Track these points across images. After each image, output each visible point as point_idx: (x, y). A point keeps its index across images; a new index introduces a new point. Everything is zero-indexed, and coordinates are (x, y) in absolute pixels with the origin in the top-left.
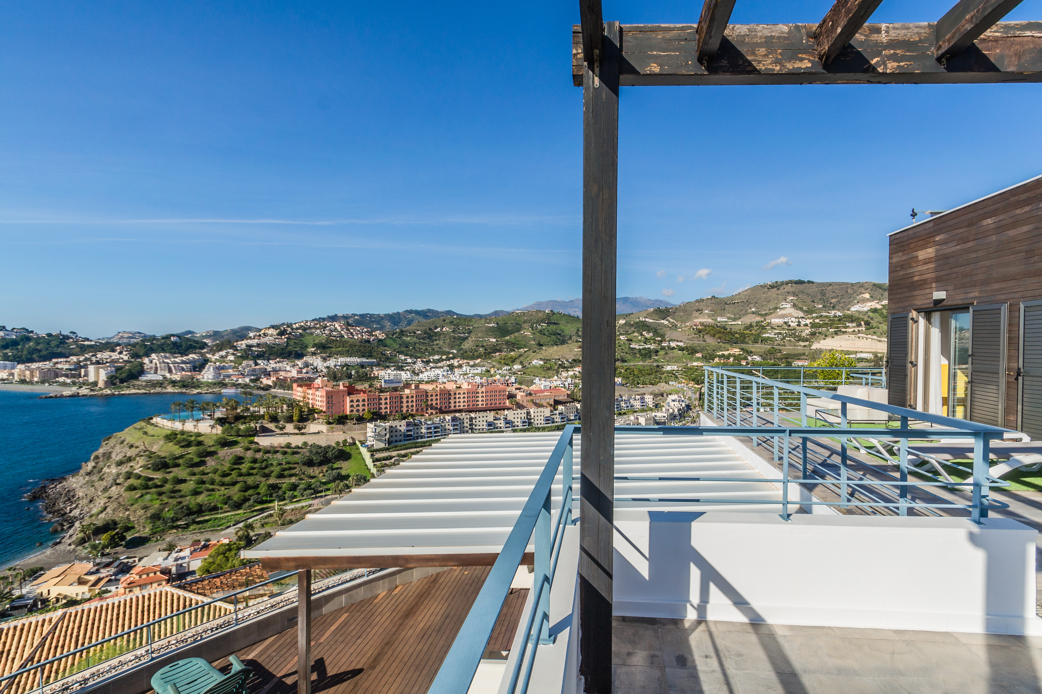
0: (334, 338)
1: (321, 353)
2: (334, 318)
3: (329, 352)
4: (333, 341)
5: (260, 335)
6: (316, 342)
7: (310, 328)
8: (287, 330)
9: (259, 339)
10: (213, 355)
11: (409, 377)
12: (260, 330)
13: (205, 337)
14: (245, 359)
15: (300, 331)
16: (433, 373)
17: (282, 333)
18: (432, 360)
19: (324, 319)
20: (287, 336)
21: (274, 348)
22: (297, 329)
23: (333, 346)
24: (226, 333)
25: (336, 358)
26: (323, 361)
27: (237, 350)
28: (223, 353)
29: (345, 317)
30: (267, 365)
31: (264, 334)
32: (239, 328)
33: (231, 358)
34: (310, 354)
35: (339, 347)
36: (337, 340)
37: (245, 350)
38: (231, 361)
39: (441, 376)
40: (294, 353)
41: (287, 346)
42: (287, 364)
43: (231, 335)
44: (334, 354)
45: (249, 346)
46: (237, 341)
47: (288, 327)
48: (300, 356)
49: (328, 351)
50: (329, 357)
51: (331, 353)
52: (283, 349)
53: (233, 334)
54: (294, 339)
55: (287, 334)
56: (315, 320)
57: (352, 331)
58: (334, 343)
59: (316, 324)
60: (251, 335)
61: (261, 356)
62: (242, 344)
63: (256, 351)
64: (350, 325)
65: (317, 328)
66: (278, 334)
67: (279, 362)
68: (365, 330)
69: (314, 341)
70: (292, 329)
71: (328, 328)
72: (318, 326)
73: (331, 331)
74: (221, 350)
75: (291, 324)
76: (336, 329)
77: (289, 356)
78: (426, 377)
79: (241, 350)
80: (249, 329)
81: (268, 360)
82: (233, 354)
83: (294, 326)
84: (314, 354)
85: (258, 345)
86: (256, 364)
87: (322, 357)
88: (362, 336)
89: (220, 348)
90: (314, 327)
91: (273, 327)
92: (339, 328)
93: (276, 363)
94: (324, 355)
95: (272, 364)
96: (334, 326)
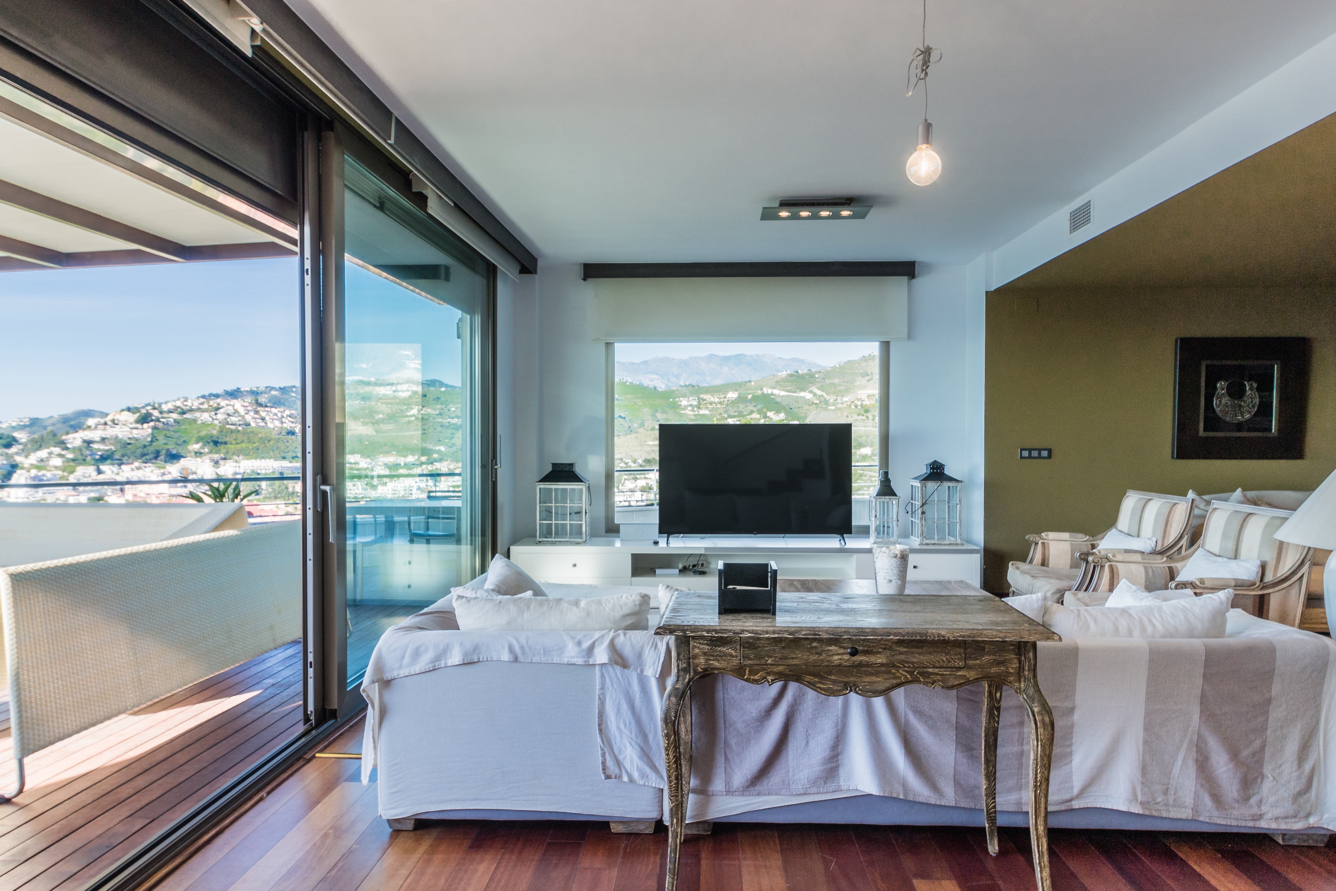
0: (233, 427)
1: (211, 452)
2: (234, 394)
3: (224, 451)
4: (232, 431)
5: (106, 424)
6: (203, 433)
7: (191, 410)
8: (151, 415)
9: (105, 429)
10: (26, 457)
11: (360, 491)
12: (107, 415)
13: (14, 428)
14: (80, 464)
15: (175, 416)
16: (403, 485)
17: (145, 419)
18: (402, 464)
19: (217, 396)
20: (152, 424)
21: (129, 444)
22: (170, 412)
23: (232, 440)
24: (51, 422)
25: (236, 462)
26: (214, 466)
27: (67, 448)
28: (43, 453)
29: (253, 393)
30: (118, 474)
31: (113, 421)
32: (74, 413)
33: (58, 462)
34: (193, 454)
35: (242, 442)
36: (239, 431)
37: (80, 449)
38: (56, 468)
39: (414, 491)
40: (163, 452)
41: (152, 441)
42: (152, 471)
43: (59, 425)
44: (234, 454)
45: (88, 443)
46: (68, 433)
47: (154, 408)
48: (174, 457)
49: (222, 448)
50: (225, 459)
51: (227, 452)
52: (145, 446)
53: (64, 423)
54: (164, 429)
55: (152, 420)
56: (203, 397)
57: (263, 414)
58: (234, 435)
59: (202, 404)
60: (91, 422)
61: (105, 458)
62: (75, 439)
63: (99, 450)
64: (260, 405)
65: (203, 411)
66: (137, 422)
67: (138, 468)
68: (288, 412)
69: (199, 432)
70: (161, 413)
71: (222, 411)
72: (205, 406)
73: (229, 415)
74: (40, 448)
75: (160, 405)
76: (236, 411)
77: (156, 458)
78: (390, 492)
79: (74, 448)
80: (89, 414)
81: (120, 465)
82: (60, 455)
83: (165, 408)
84: (198, 454)
85: (103, 440)
86: (100, 472)
87: (212, 460)
88: (282, 423)
89: (39, 444)
90: (199, 410)
91: (129, 409)
92: (242, 411)
93: (132, 470)
94: (216, 456)
95: (127, 472)
96: (233, 406)
